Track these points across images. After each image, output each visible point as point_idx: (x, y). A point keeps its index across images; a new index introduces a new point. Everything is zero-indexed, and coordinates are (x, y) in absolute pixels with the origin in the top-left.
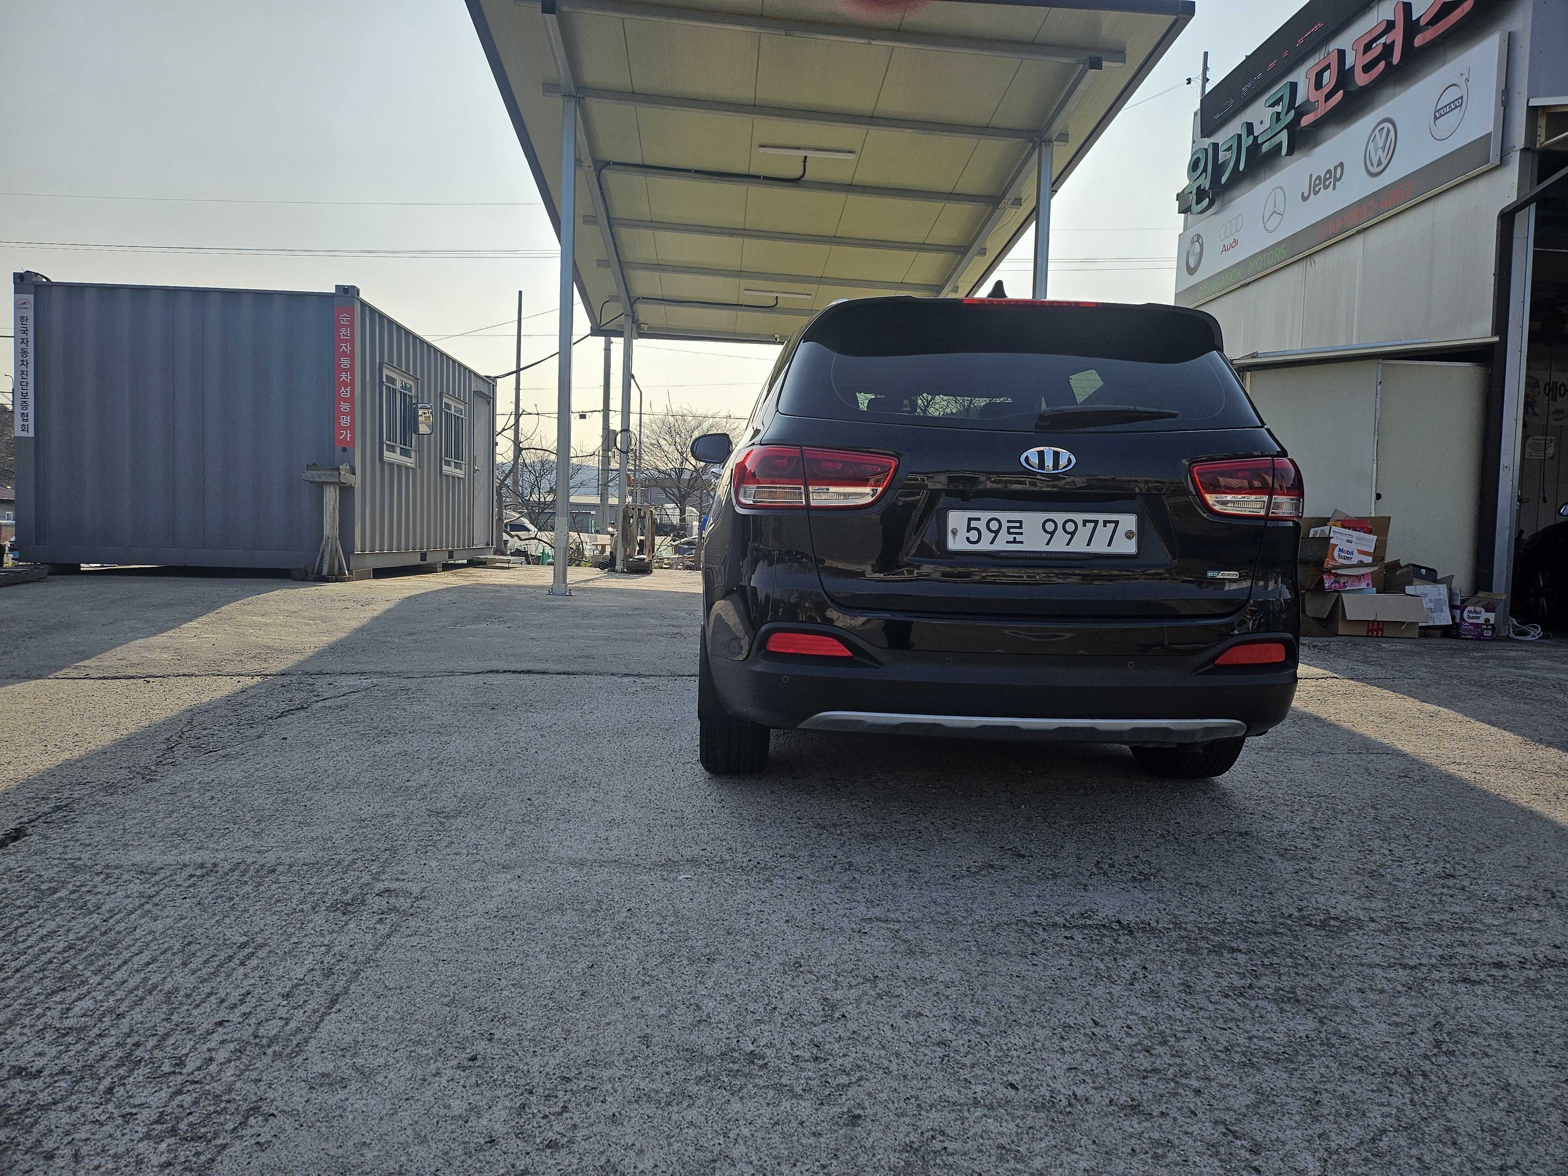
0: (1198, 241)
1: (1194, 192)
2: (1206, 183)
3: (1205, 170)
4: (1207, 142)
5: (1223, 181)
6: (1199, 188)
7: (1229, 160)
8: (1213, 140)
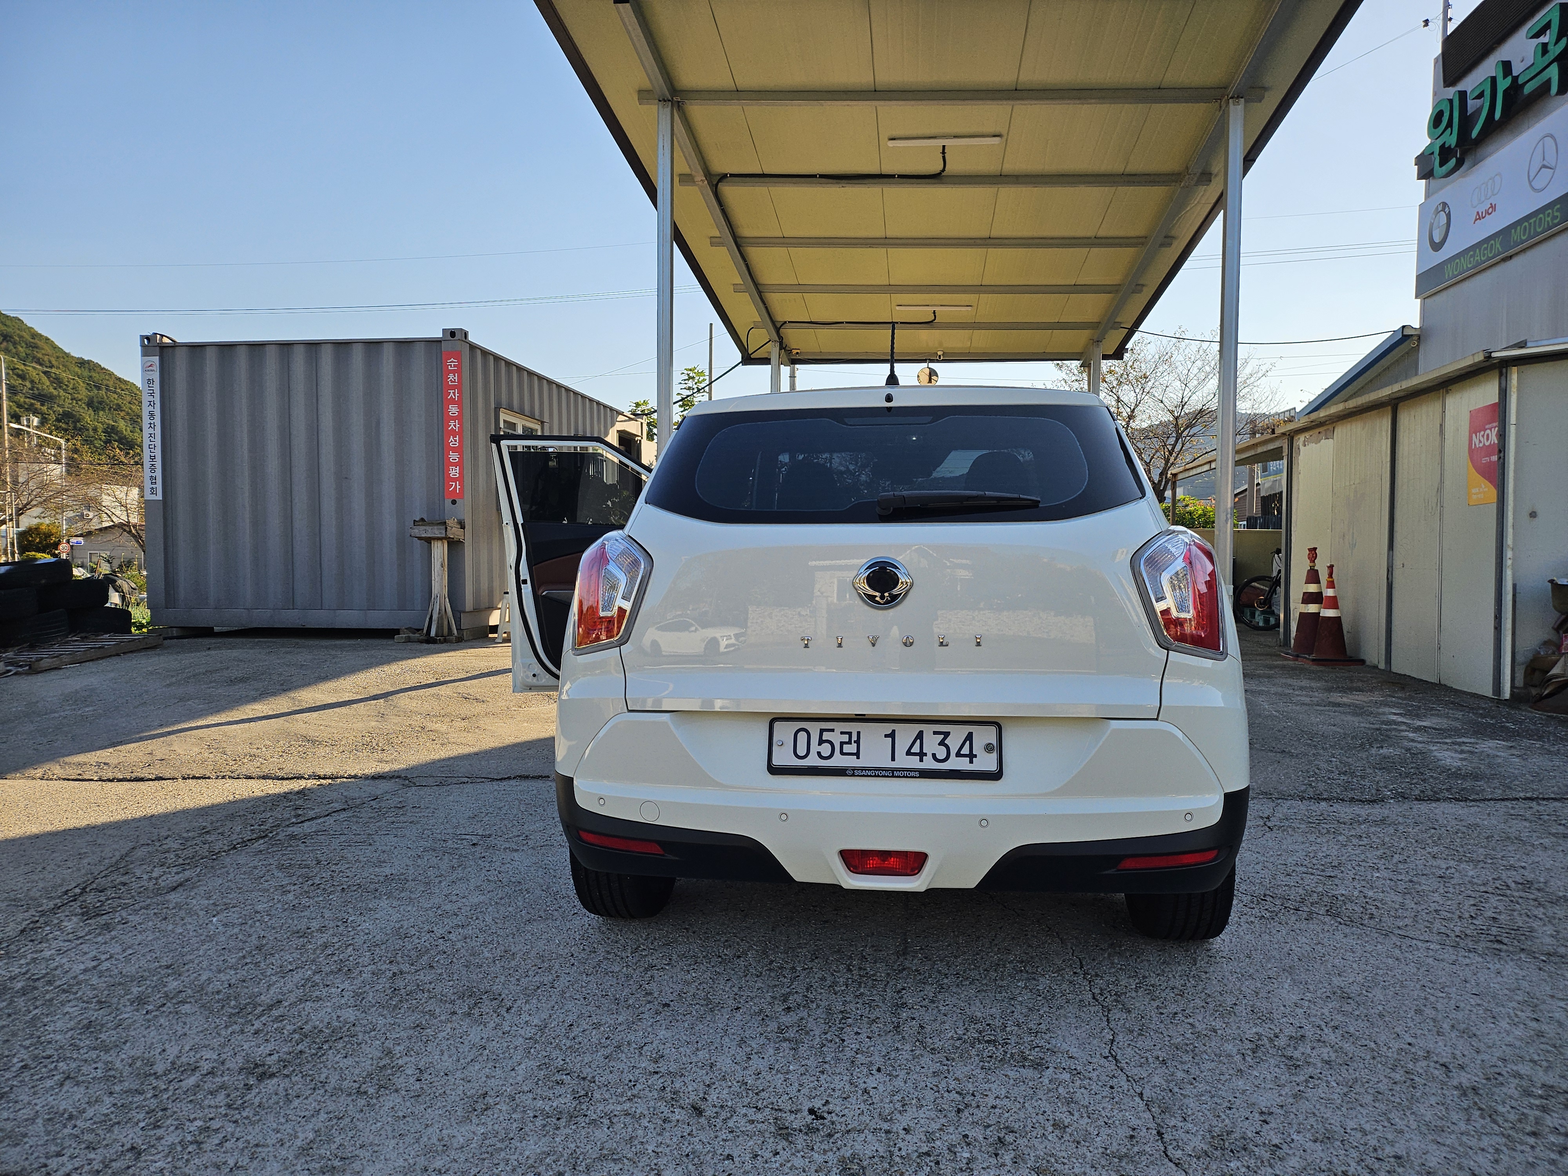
0: (1443, 210)
1: (1437, 151)
2: (1452, 140)
4: (1451, 92)
5: (1475, 134)
6: (1442, 147)
7: (1479, 111)
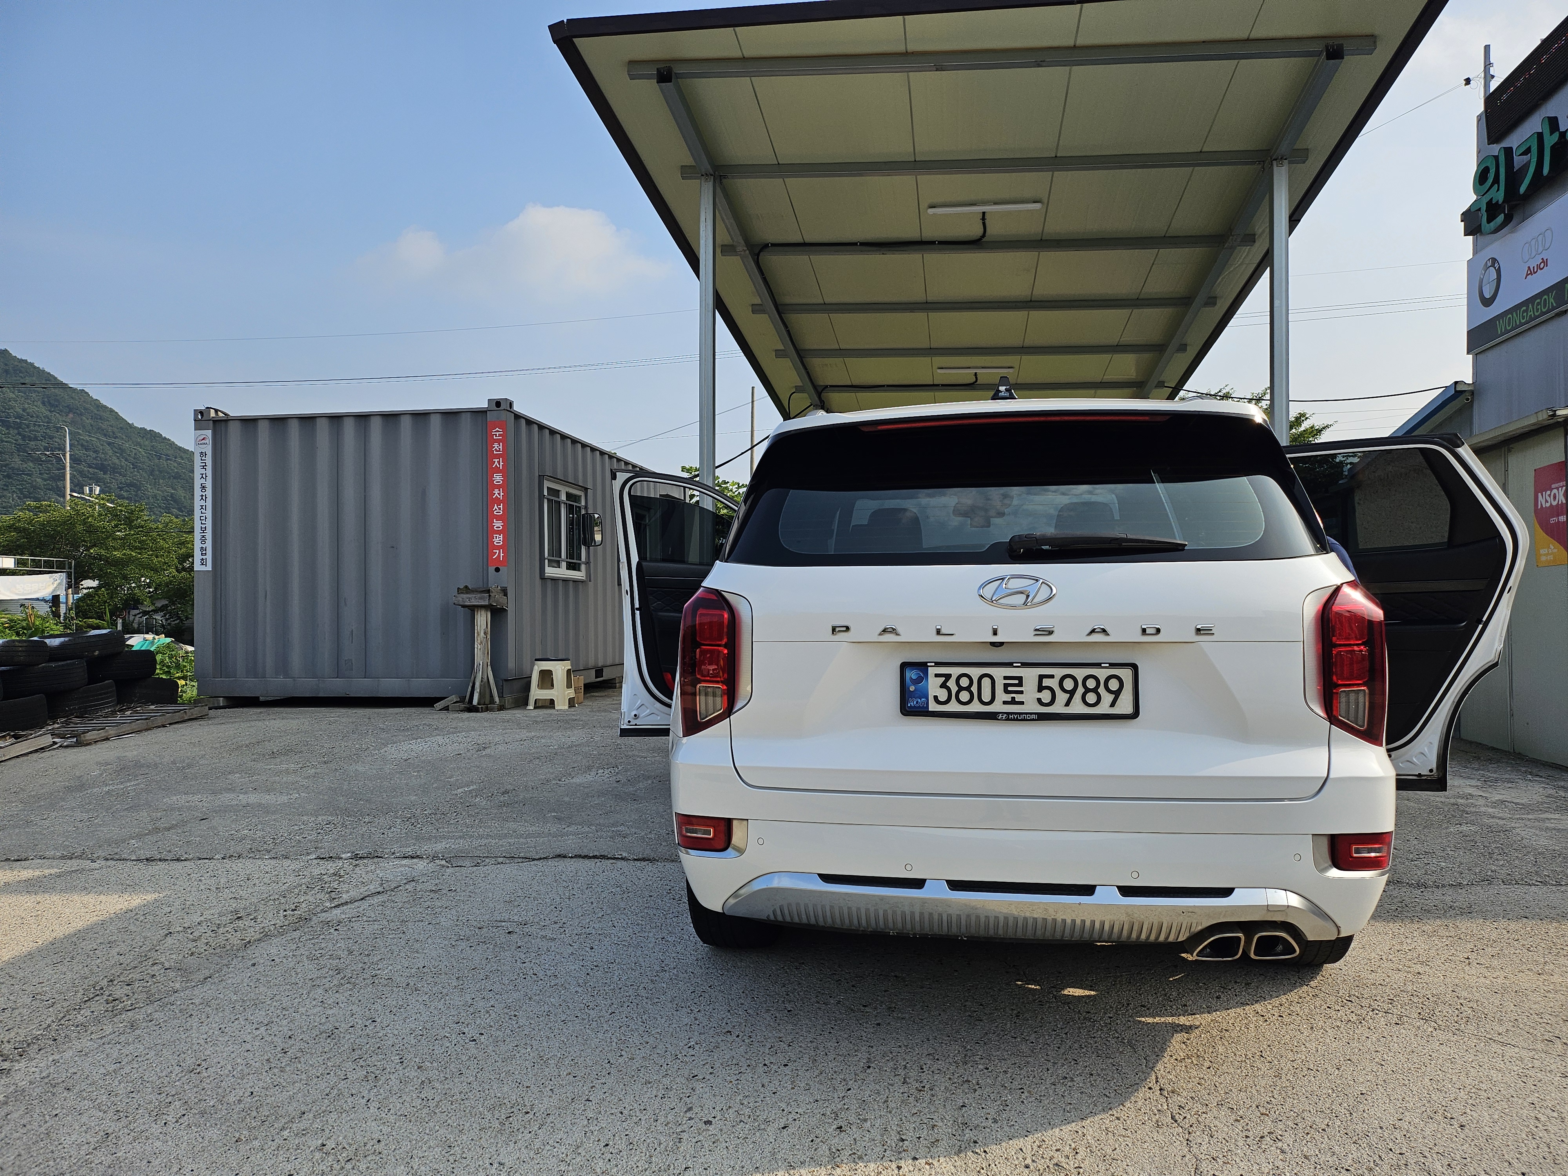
0: (1493, 265)
1: (1484, 208)
2: (1499, 196)
3: (1496, 180)
4: (1495, 149)
5: (1522, 189)
6: (1489, 203)
7: (1527, 166)
8: (1505, 144)
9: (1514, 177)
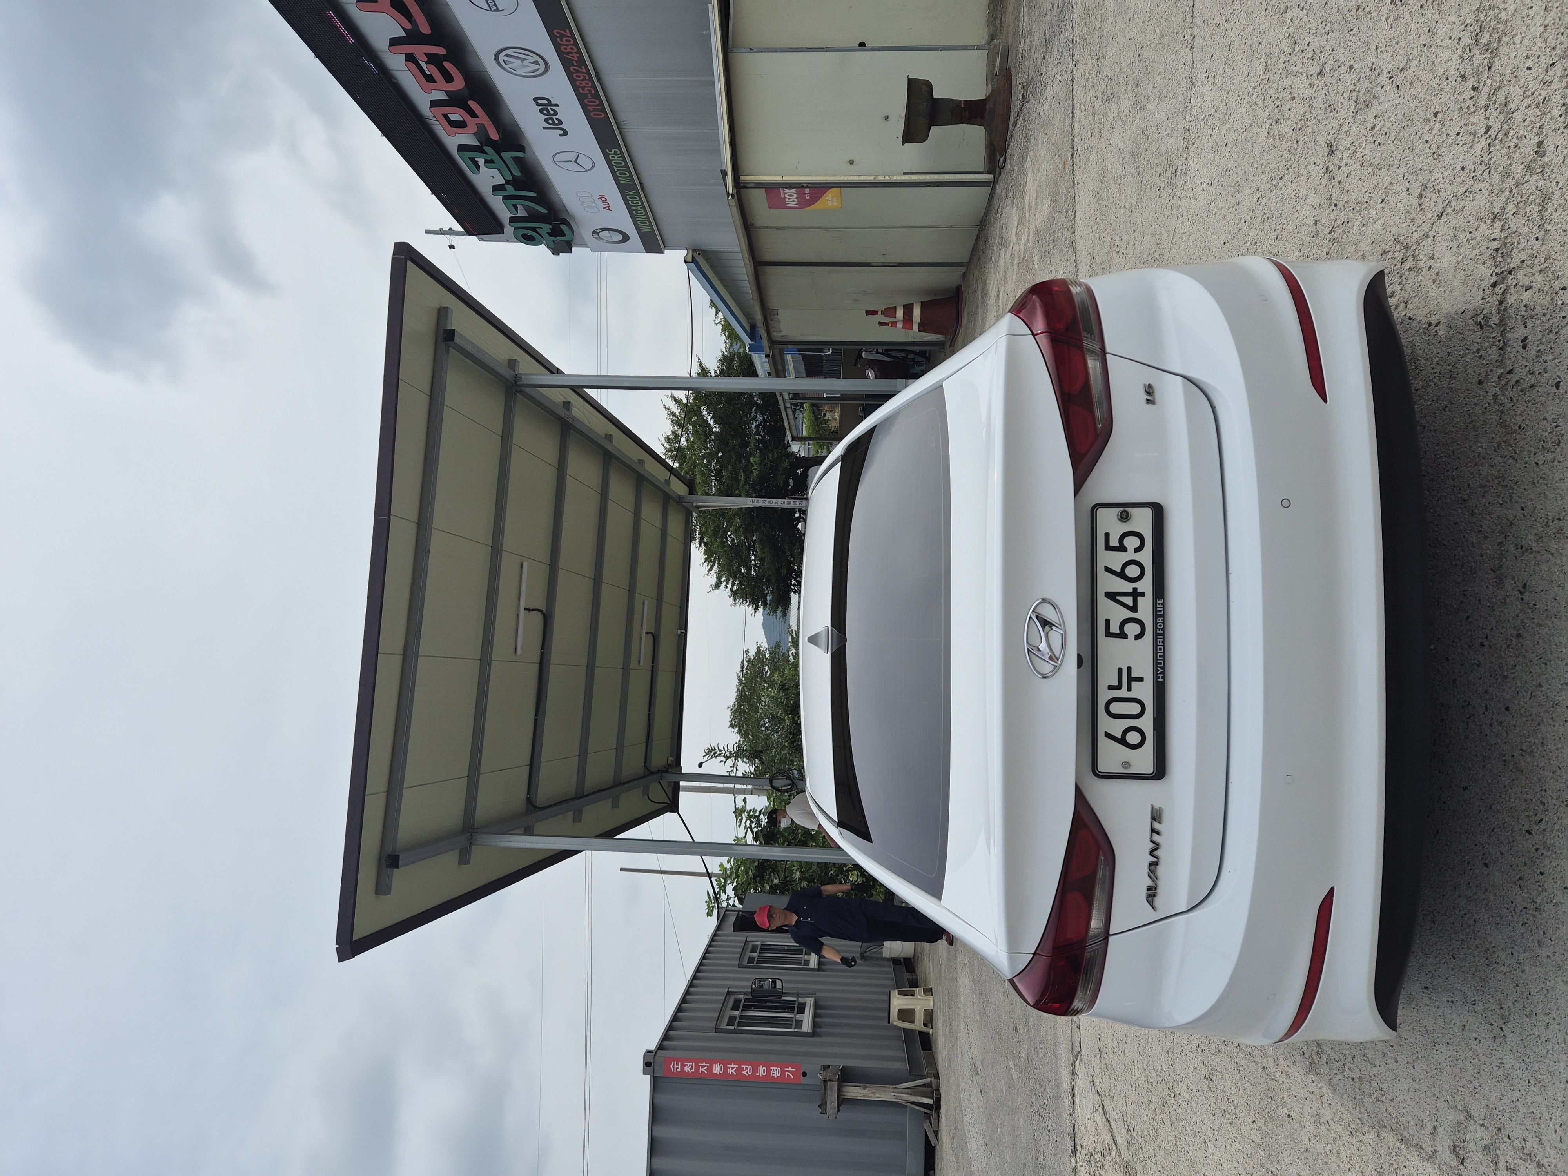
0: (598, 233)
1: (553, 238)
2: (546, 228)
3: (534, 229)
4: (509, 229)
5: (544, 211)
6: (550, 235)
7: (526, 208)
9: (533, 217)
